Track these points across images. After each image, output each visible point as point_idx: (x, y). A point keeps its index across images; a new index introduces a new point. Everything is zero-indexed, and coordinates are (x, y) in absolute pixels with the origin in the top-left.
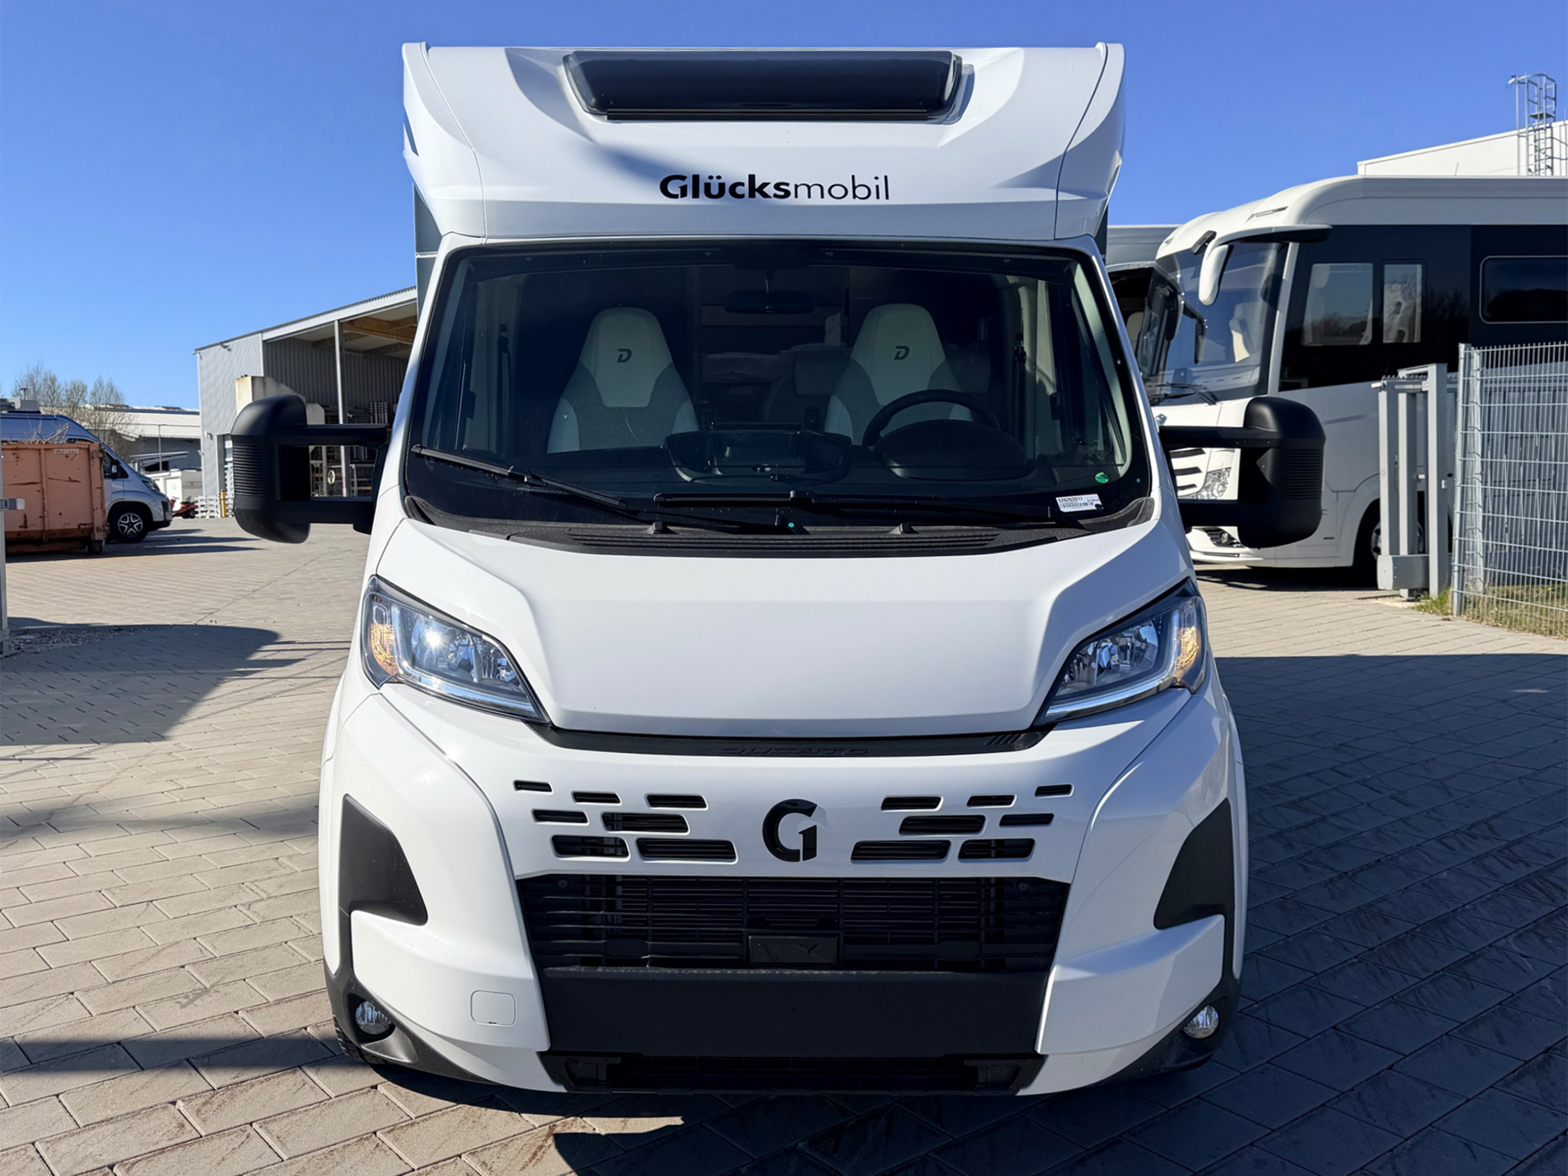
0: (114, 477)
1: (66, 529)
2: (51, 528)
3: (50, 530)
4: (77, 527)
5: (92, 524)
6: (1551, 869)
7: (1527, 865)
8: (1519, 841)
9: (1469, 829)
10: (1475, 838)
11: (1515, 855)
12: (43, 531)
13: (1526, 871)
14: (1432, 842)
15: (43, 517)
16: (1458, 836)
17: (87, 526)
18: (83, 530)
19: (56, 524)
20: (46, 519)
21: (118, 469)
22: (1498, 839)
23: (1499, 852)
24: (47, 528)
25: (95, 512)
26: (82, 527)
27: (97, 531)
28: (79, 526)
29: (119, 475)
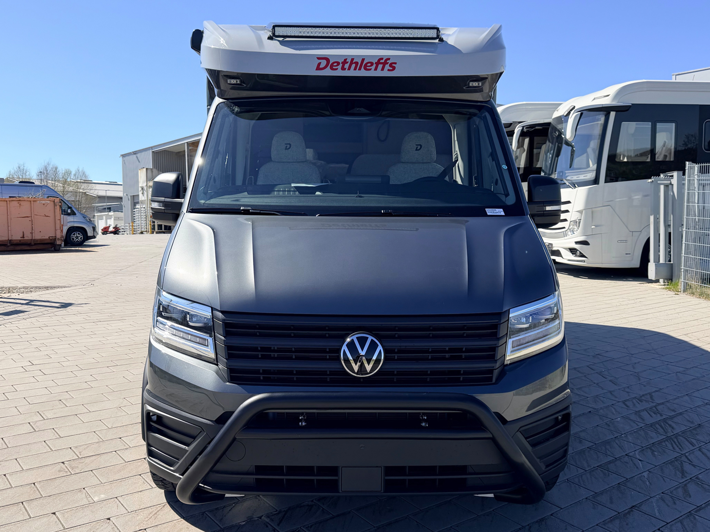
0: (69, 214)
1: (43, 239)
3: (35, 239)
5: (55, 236)
9: (641, 397)
10: (642, 402)
14: (620, 403)
16: (634, 401)
17: (53, 238)
18: (51, 240)
19: (38, 236)
21: (71, 211)
22: (652, 402)
25: (57, 231)
26: (51, 238)
27: (58, 240)
28: (49, 238)
29: (71, 214)
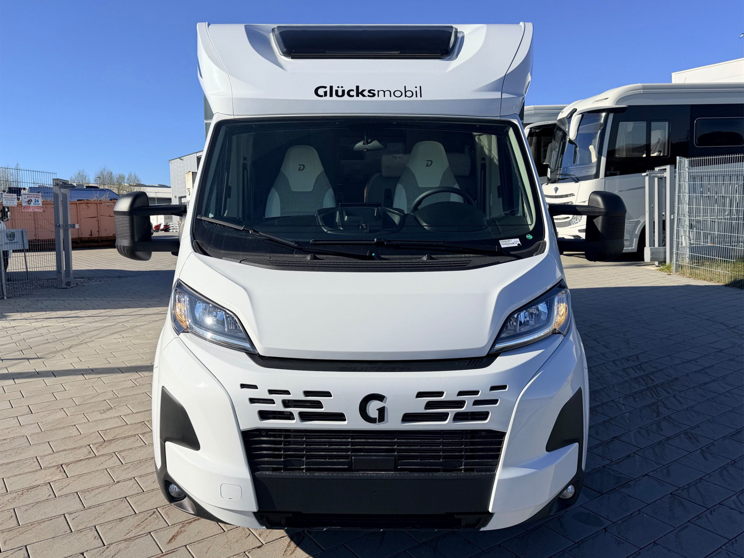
2: (102, 236)
4: (112, 235)
6: (653, 373)
7: (644, 371)
8: (646, 362)
11: (641, 367)
12: (98, 237)
13: (642, 373)
15: (98, 231)
20: (100, 232)
23: (635, 366)
24: (100, 236)
